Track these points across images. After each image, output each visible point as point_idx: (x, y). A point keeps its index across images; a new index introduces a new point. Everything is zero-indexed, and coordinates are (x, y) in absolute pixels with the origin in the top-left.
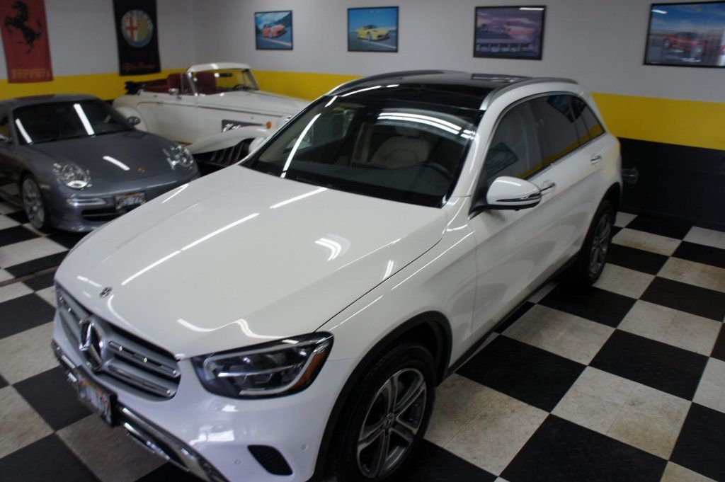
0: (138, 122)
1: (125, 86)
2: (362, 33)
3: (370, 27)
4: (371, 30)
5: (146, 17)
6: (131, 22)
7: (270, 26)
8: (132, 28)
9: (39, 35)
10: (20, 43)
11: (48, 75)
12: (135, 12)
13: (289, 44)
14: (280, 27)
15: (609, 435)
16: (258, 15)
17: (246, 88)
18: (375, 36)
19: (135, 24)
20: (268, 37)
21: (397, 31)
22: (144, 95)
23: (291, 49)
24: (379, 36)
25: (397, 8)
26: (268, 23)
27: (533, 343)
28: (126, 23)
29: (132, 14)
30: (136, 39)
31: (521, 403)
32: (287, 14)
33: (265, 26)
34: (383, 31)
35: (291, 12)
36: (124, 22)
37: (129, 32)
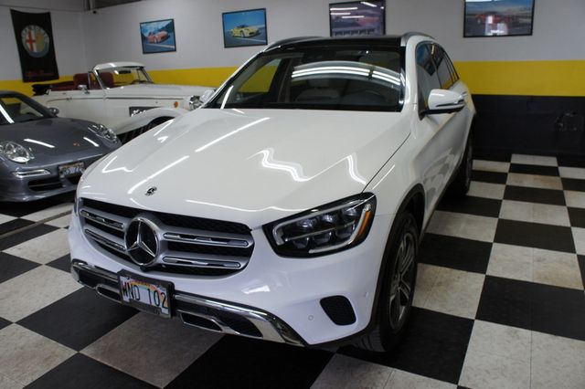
0: (57, 112)
1: (32, 88)
2: (236, 32)
3: (243, 27)
4: (243, 29)
5: (43, 31)
6: (30, 36)
7: (154, 33)
8: (31, 41)
12: (32, 27)
13: (173, 47)
14: (164, 33)
15: (536, 281)
16: (143, 25)
17: (142, 82)
18: (247, 34)
19: (33, 38)
20: (154, 42)
21: (266, 28)
22: (52, 94)
23: (175, 50)
24: (251, 33)
25: (264, 9)
26: (153, 31)
27: (446, 233)
28: (25, 36)
29: (30, 29)
30: (35, 50)
31: (461, 272)
32: (168, 22)
33: (150, 34)
34: (254, 29)
35: (173, 20)
36: (23, 36)
37: (28, 45)
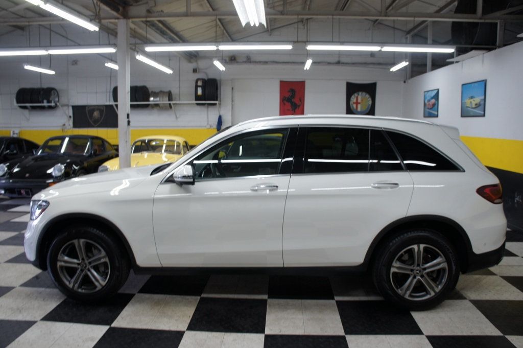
2: (468, 102)
3: (472, 97)
4: (472, 100)
5: (368, 96)
6: (357, 99)
7: (429, 101)
8: (357, 103)
9: (299, 106)
12: (360, 93)
13: (436, 113)
14: (433, 101)
16: (426, 93)
18: (474, 105)
19: (359, 100)
20: (429, 108)
21: (485, 99)
24: (476, 104)
25: (485, 81)
26: (429, 98)
28: (353, 99)
29: (359, 95)
30: (359, 110)
32: (436, 92)
34: (478, 100)
35: (438, 90)
36: (352, 99)
37: (355, 106)
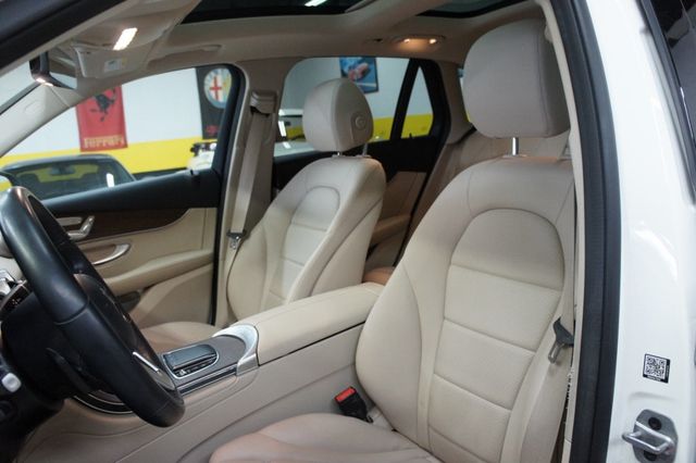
1: (193, 146)
6: (216, 82)
7: (355, 68)
8: (216, 88)
9: (113, 101)
10: (93, 111)
11: (123, 142)
12: (219, 71)
13: (374, 85)
14: (364, 66)
19: (220, 84)
20: (353, 80)
23: (377, 90)
28: (209, 82)
29: (217, 73)
30: (221, 100)
33: (350, 68)
36: (206, 82)
